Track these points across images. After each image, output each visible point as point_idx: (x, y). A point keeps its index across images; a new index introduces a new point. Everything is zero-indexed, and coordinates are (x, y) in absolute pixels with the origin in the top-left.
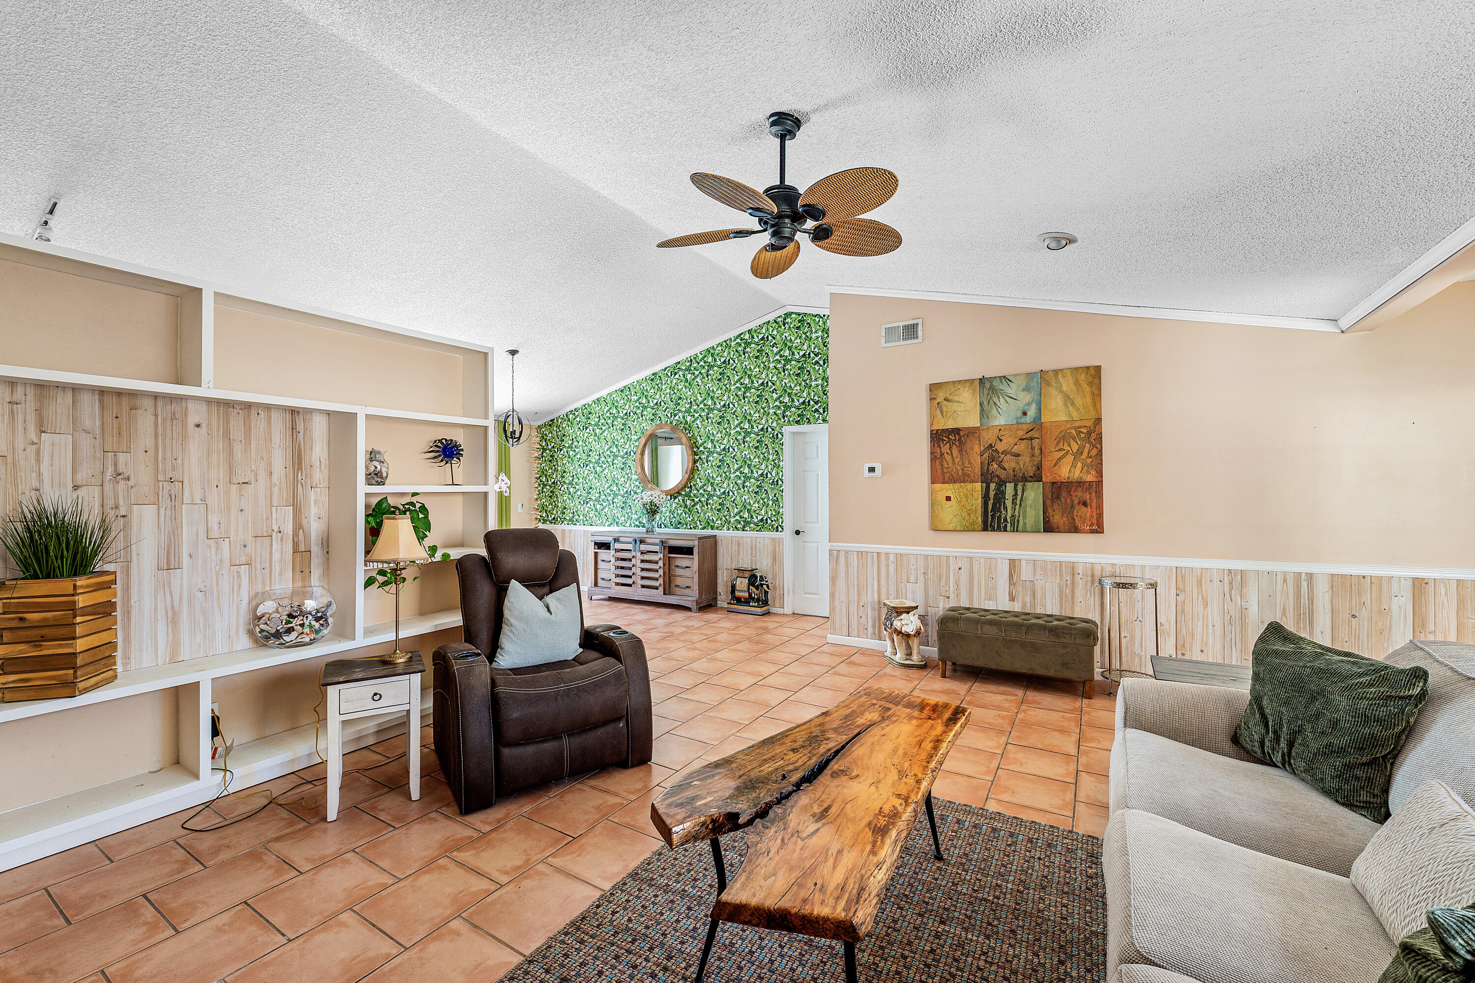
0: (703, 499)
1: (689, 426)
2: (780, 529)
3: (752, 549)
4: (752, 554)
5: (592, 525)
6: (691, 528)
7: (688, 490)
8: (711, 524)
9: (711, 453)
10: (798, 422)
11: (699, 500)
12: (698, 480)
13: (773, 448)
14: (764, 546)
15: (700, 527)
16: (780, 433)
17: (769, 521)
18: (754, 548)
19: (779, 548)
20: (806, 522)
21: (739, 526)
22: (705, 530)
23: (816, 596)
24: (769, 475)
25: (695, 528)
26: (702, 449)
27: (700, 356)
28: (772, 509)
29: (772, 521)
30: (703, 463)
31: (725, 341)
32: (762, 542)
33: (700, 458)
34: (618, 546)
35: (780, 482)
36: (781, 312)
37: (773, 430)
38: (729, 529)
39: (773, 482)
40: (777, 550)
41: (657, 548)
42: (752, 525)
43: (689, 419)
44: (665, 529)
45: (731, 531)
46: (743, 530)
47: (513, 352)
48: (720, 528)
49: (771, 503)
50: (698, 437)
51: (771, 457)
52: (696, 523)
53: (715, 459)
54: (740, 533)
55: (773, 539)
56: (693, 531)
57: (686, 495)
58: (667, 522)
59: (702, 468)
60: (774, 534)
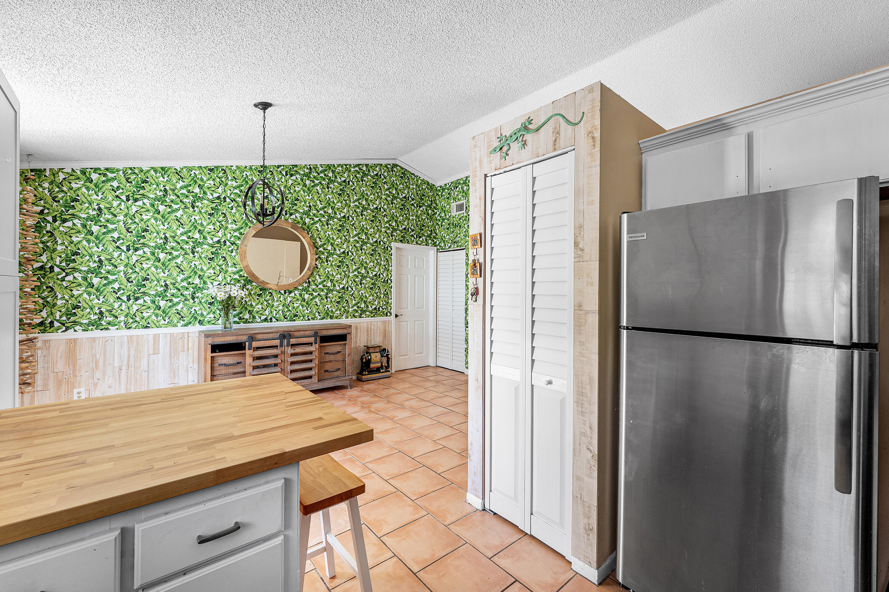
0: (322, 293)
1: (308, 227)
2: (389, 314)
3: (367, 331)
4: (367, 335)
5: (147, 327)
6: (309, 320)
7: (305, 285)
8: (330, 314)
9: (330, 254)
10: (401, 241)
11: (319, 294)
12: (317, 276)
13: (384, 256)
14: (377, 327)
15: (319, 317)
16: (389, 246)
17: (381, 309)
18: (369, 330)
19: (388, 327)
20: (401, 309)
21: (356, 314)
22: (324, 320)
24: (381, 276)
25: (313, 319)
26: (321, 249)
27: (321, 169)
28: (383, 300)
29: (383, 309)
30: (323, 262)
31: (346, 165)
32: (376, 324)
33: (319, 257)
34: (255, 344)
35: (389, 281)
37: (384, 243)
38: (347, 317)
39: (384, 281)
40: (387, 329)
41: (312, 340)
42: (367, 313)
43: (307, 220)
44: (278, 323)
45: (349, 319)
46: (360, 317)
47: (265, 106)
48: (339, 317)
49: (382, 296)
50: (318, 239)
51: (383, 263)
52: (314, 314)
53: (334, 259)
54: (358, 320)
55: (384, 322)
56: (312, 322)
57: (303, 290)
58: (280, 315)
59: (322, 266)
60: (385, 318)
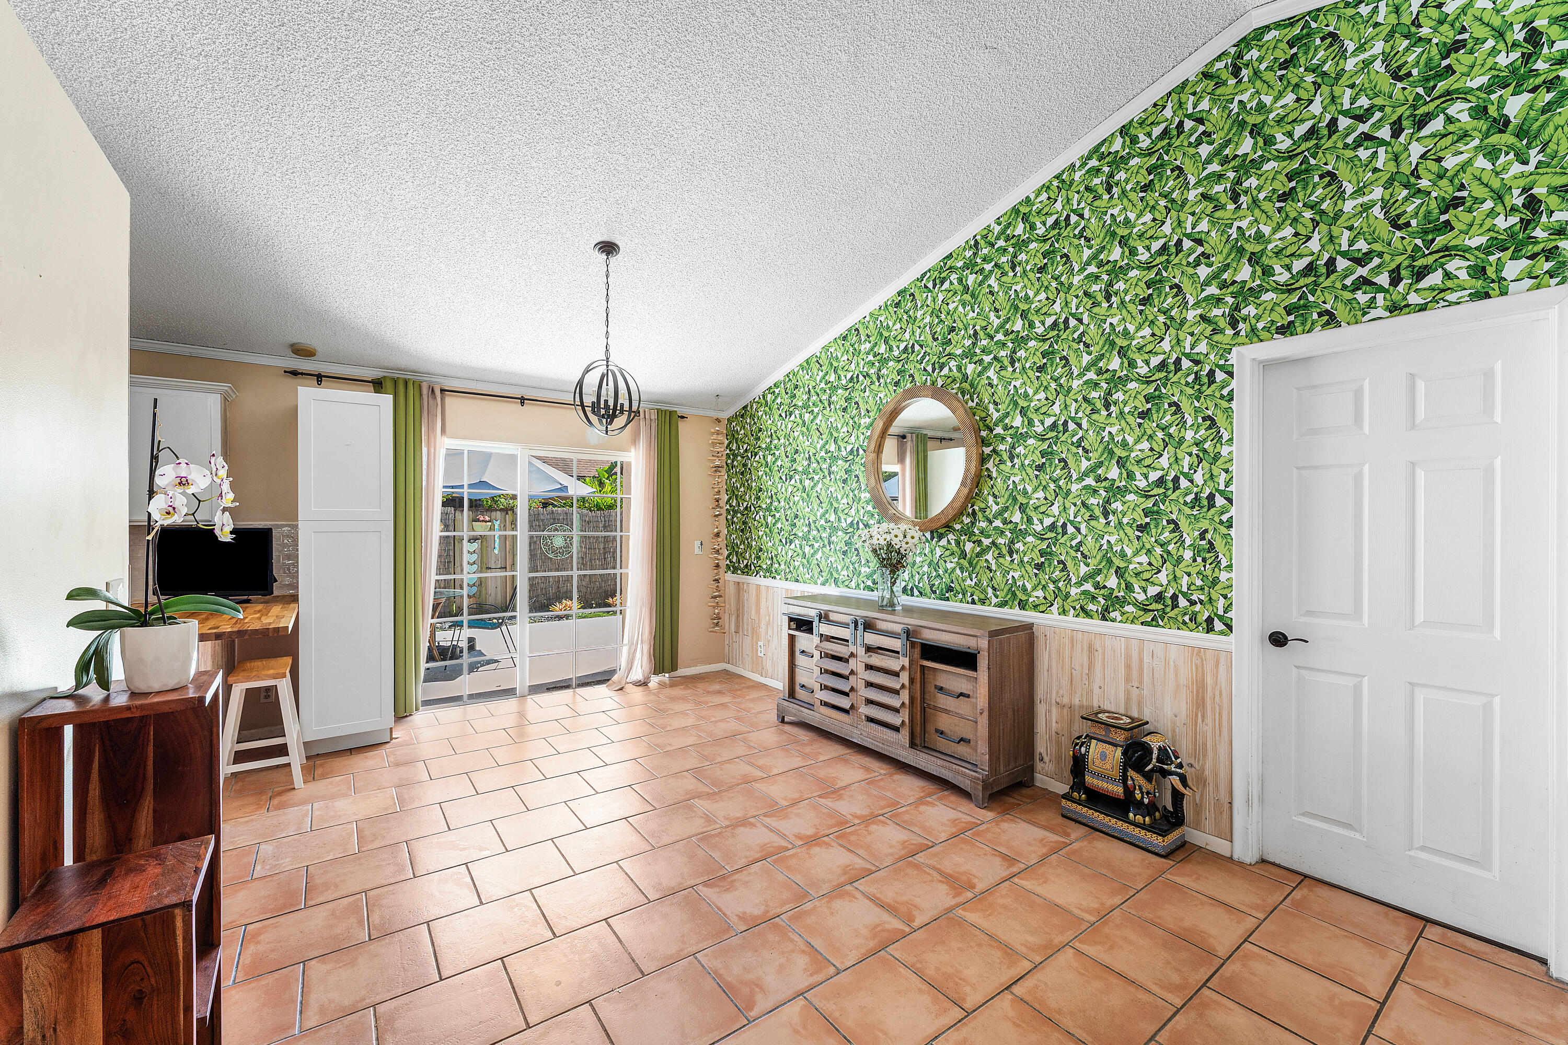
0: (1001, 541)
1: (972, 385)
2: (1218, 626)
3: (1128, 667)
4: (1128, 679)
5: (797, 581)
6: (973, 602)
7: (967, 520)
8: (1020, 595)
9: (1020, 437)
10: (1285, 330)
11: (993, 543)
12: (991, 499)
13: (1197, 410)
14: (1166, 663)
15: (994, 600)
16: (1221, 368)
17: (1183, 602)
18: (1135, 665)
19: (1216, 676)
20: (1310, 613)
21: (1091, 607)
22: (1006, 610)
23: (1351, 834)
24: (1184, 483)
25: (983, 601)
26: (999, 430)
27: (997, 229)
28: (1194, 571)
29: (1193, 603)
30: (1002, 462)
31: (1057, 177)
32: (1159, 650)
33: (994, 451)
34: (825, 629)
35: (1220, 501)
36: (1226, 41)
37: (1197, 362)
38: (1064, 612)
39: (1197, 498)
40: (1209, 680)
41: (896, 644)
42: (1129, 608)
43: (970, 369)
44: (921, 599)
45: (1070, 617)
46: (1104, 618)
47: (608, 248)
48: (1042, 608)
49: (1188, 555)
50: (991, 407)
51: (1189, 435)
52: (984, 591)
53: (1030, 450)
54: (1095, 625)
55: (1198, 652)
56: (979, 609)
57: (963, 532)
58: (925, 585)
59: (1000, 472)
60: (1199, 638)
